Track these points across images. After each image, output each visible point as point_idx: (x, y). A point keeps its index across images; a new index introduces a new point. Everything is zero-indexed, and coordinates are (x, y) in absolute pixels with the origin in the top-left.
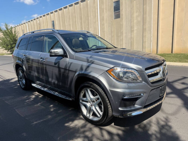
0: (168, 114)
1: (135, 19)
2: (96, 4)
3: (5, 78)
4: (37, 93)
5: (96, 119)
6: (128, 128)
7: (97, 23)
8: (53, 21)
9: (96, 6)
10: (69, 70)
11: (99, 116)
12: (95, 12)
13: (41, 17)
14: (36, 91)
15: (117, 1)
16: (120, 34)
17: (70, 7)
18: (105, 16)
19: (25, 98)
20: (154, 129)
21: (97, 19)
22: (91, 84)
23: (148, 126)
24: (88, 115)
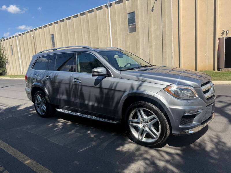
0: (217, 131)
1: (153, 32)
2: (106, 15)
3: (9, 105)
4: (62, 120)
5: (150, 141)
6: (184, 147)
7: (108, 37)
8: (53, 35)
9: (107, 17)
10: (115, 90)
11: (155, 137)
12: (106, 24)
13: (36, 29)
14: (60, 118)
15: (132, 13)
16: (136, 51)
17: (74, 18)
18: (117, 30)
19: (50, 126)
20: (209, 146)
21: (108, 33)
22: (145, 104)
23: (203, 144)
24: (140, 138)
